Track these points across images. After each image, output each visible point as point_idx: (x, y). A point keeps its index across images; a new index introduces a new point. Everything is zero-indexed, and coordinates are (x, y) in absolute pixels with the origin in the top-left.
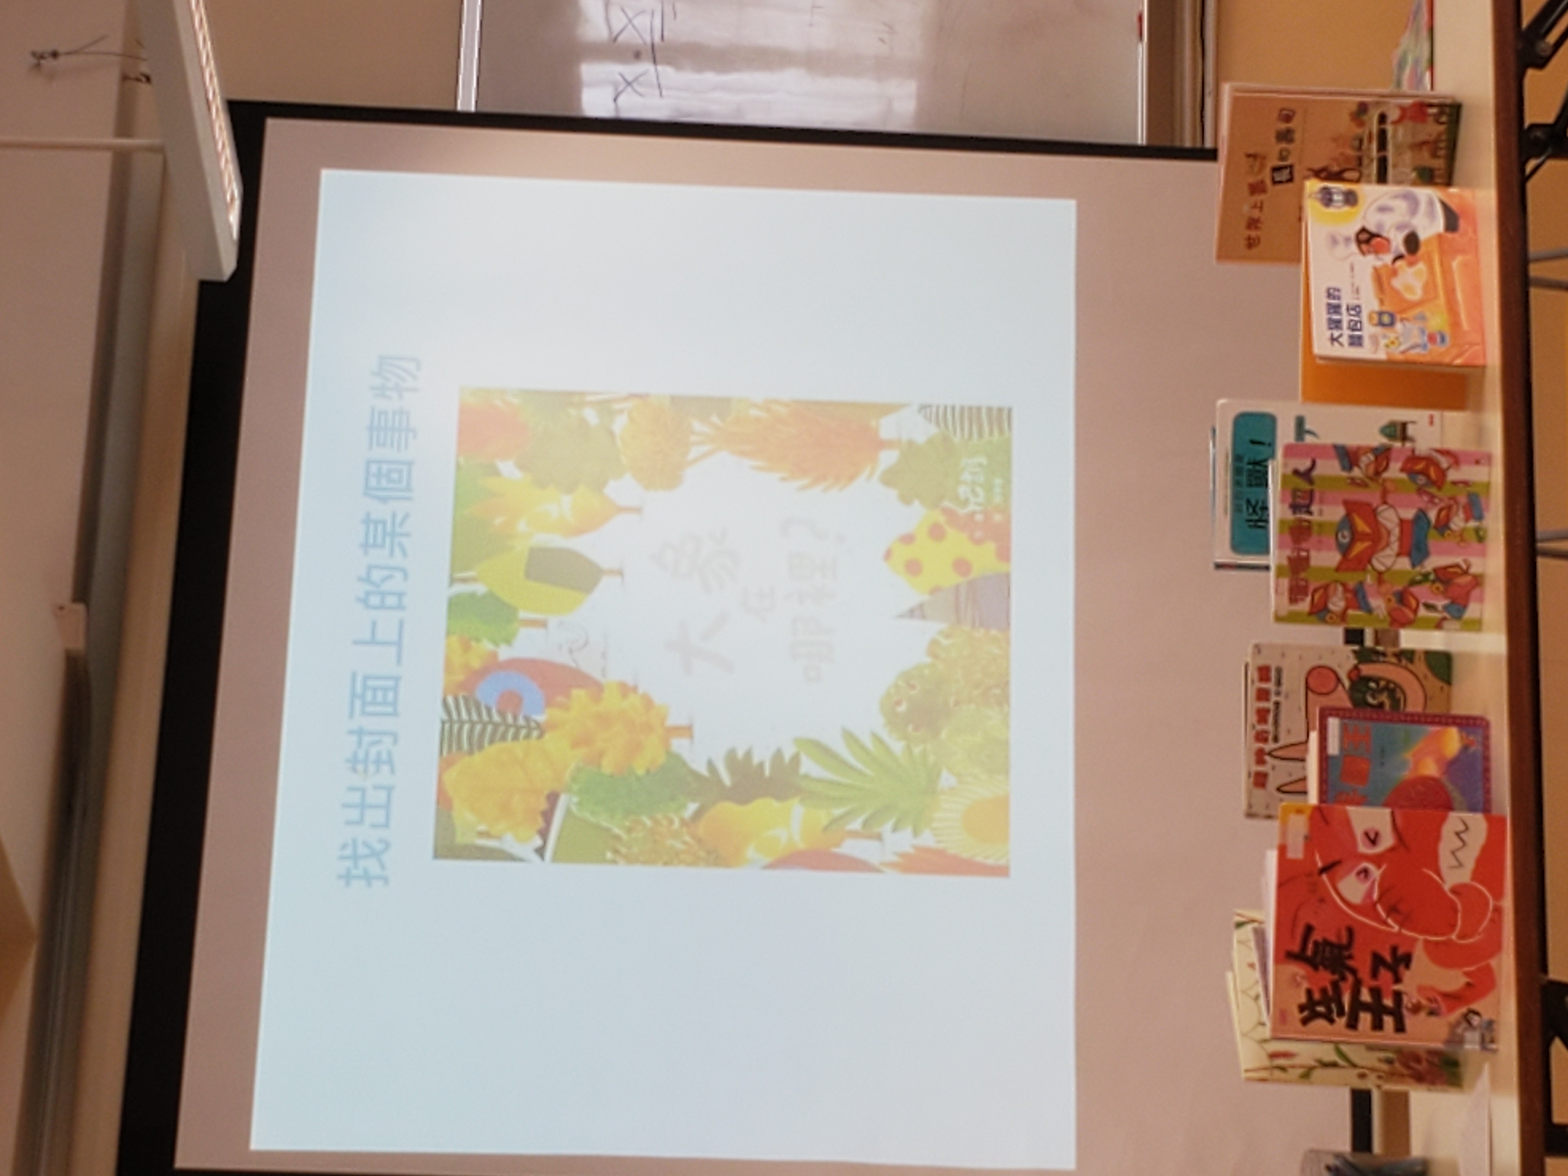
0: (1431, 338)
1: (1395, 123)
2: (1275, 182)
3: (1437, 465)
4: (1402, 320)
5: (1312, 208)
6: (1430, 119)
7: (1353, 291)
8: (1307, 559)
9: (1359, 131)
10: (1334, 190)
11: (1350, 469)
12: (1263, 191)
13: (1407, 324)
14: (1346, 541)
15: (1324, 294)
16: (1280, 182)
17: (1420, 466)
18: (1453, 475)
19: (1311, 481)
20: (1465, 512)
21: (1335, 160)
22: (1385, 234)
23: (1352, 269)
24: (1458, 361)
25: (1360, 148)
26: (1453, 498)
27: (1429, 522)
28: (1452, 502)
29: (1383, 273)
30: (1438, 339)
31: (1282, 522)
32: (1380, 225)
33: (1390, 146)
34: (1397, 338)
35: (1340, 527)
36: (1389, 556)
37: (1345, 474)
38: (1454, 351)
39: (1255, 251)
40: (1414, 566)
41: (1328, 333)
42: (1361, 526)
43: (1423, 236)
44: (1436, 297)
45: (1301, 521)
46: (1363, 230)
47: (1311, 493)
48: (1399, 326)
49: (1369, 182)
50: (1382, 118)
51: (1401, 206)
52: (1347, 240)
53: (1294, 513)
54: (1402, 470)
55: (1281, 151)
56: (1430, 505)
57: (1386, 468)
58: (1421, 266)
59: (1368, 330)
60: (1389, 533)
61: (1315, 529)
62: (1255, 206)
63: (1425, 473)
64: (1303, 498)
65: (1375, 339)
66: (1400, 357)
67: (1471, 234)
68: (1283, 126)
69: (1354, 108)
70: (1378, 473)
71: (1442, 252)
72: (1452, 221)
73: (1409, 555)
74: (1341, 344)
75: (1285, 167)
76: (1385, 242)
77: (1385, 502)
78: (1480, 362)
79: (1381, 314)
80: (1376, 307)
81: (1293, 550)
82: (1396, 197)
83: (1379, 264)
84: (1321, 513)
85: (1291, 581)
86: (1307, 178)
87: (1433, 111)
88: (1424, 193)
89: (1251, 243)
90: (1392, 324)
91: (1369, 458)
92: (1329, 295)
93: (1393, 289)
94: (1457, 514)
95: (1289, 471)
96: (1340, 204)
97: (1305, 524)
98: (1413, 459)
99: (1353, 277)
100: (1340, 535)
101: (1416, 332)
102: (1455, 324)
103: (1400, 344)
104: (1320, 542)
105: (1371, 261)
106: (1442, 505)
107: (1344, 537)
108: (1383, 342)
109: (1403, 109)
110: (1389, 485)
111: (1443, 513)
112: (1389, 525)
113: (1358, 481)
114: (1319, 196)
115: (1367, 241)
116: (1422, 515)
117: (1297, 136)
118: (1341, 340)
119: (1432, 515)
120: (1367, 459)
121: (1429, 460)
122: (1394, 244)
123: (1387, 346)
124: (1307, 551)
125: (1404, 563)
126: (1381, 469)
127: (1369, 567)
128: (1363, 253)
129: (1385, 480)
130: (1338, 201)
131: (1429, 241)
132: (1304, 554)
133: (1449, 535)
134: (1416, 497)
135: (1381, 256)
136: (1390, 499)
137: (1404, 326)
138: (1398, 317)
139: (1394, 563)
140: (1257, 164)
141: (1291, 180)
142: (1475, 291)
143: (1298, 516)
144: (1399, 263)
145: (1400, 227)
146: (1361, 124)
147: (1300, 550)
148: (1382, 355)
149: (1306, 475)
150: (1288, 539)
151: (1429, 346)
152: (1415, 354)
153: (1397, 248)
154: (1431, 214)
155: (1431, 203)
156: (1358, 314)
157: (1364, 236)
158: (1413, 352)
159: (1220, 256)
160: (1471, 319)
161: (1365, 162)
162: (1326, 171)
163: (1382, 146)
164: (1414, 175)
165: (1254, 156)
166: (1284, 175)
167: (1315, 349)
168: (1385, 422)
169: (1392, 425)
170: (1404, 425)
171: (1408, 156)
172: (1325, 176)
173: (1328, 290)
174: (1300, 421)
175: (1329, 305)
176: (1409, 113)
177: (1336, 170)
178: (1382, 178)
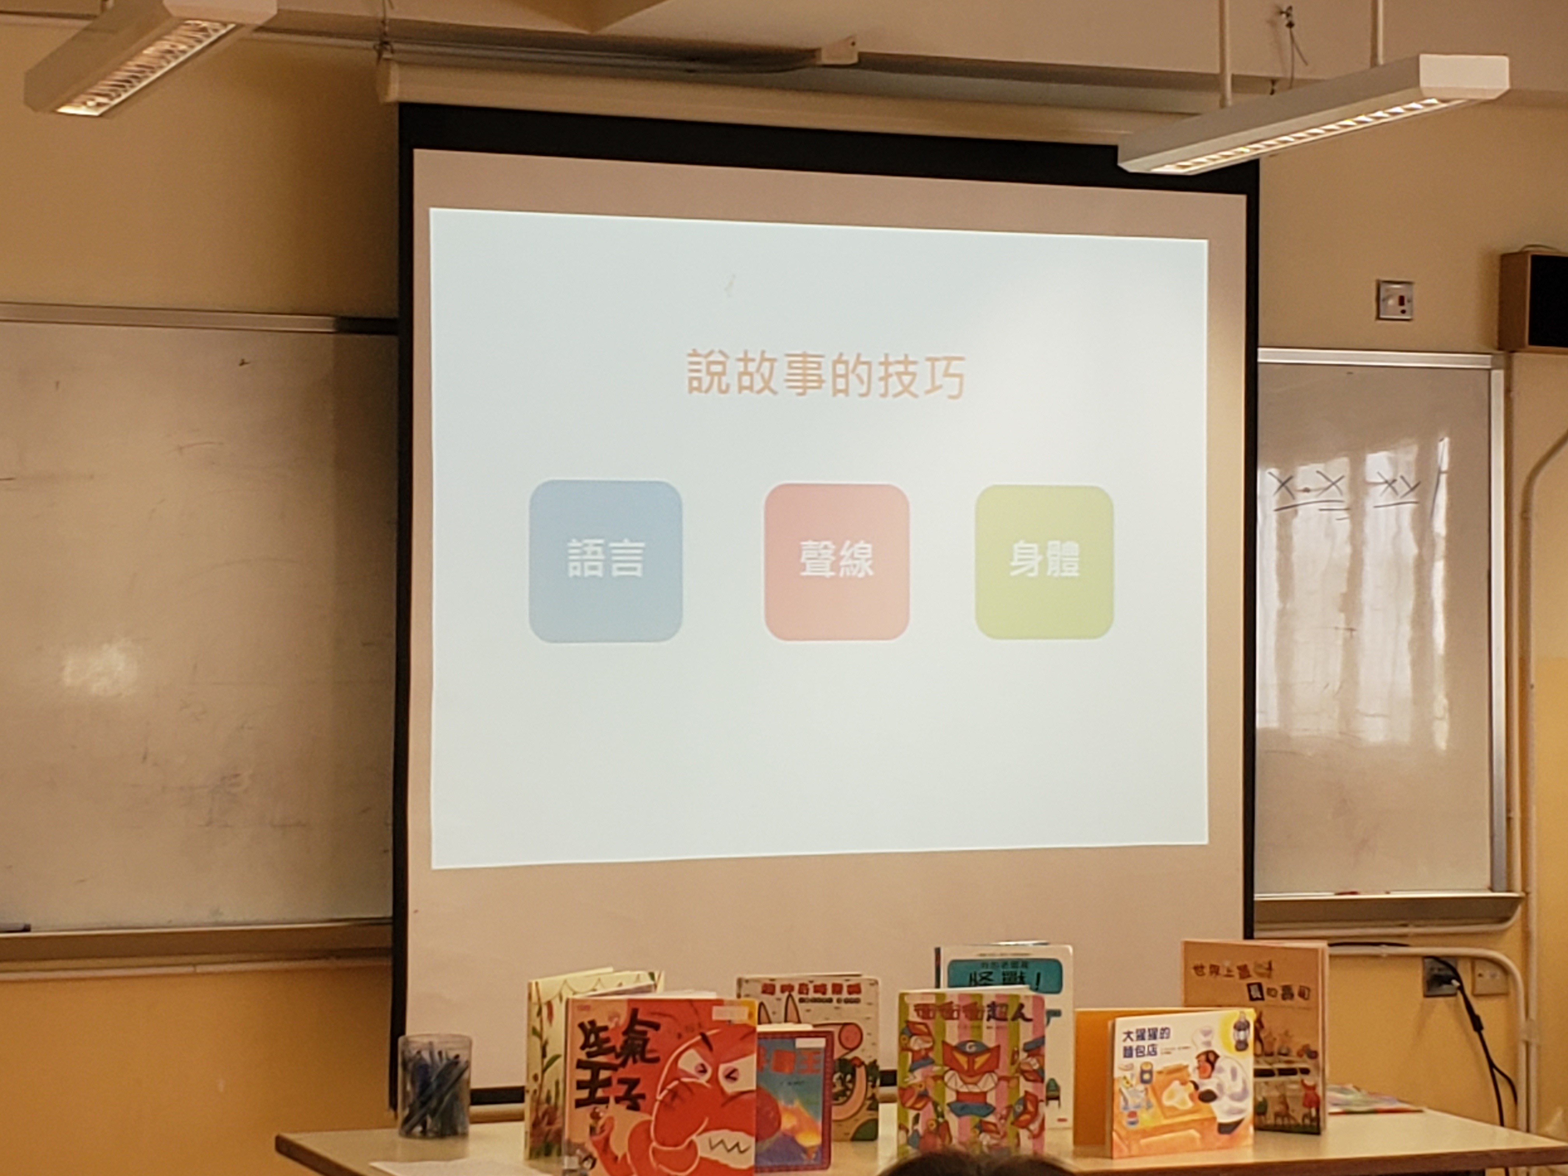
0: (1133, 1114)
1: (1302, 1082)
2: (1249, 985)
3: (1032, 1121)
4: (1146, 1089)
5: (1233, 1014)
6: (1306, 1110)
7: (1166, 1049)
8: (952, 1018)
9: (1294, 1052)
10: (1247, 1032)
11: (1025, 1050)
12: (1242, 977)
13: (1143, 1095)
14: (968, 1050)
15: (1164, 1026)
16: (1249, 991)
17: (1030, 1108)
18: (1024, 1134)
19: (1014, 1019)
21: (1270, 1034)
22: (1214, 1074)
23: (1186, 1048)
24: (1115, 1135)
25: (1280, 1054)
26: (1005, 1135)
27: (985, 1116)
28: (1002, 1133)
29: (1184, 1073)
30: (1132, 1120)
31: (980, 996)
32: (1221, 1070)
33: (1283, 1078)
34: (1132, 1086)
35: (978, 1043)
36: (956, 1084)
37: (1021, 1046)
38: (1123, 1133)
39: (1193, 972)
40: (949, 1105)
41: (1133, 1030)
42: (980, 1061)
43: (1214, 1105)
44: (1166, 1117)
45: (983, 1011)
46: (1217, 1057)
47: (1005, 1019)
48: (1141, 1087)
49: (1257, 1062)
50: (1305, 1071)
51: (1238, 1088)
53: (989, 1006)
54: (1026, 1092)
55: (1274, 989)
56: (999, 1116)
57: (1027, 1080)
58: (1190, 1104)
59: (1137, 1062)
60: (975, 1084)
61: (976, 1023)
62: (1229, 971)
63: (1025, 1111)
64: (1001, 1013)
65: (1130, 1067)
66: (1117, 1087)
67: (1218, 1144)
68: (1296, 991)
69: (1313, 1048)
70: (1023, 1072)
71: (1202, 1121)
72: (1226, 1129)
73: (958, 1100)
74: (1125, 1040)
75: (1262, 994)
76: (1207, 1074)
77: (1000, 1079)
78: (1116, 1154)
79: (1150, 1072)
80: (1156, 1068)
81: (958, 1006)
82: (1244, 1082)
84: (989, 1028)
85: (932, 1005)
86: (1256, 1010)
87: (1313, 1112)
88: (1248, 1105)
89: (1199, 969)
90: (1143, 1081)
91: (1035, 1065)
92: (1163, 1030)
93: (1169, 1083)
94: (992, 1138)
95: (1022, 1001)
96: (1237, 1038)
97: (979, 1016)
98: (1036, 1102)
99: (1179, 1048)
100: (971, 1044)
101: (1138, 1101)
102: (1146, 1133)
103: (1127, 1088)
104: (965, 1027)
105: (1192, 1063)
106: (999, 1126)
107: (970, 1047)
108: (1128, 1074)
109: (1314, 1088)
110: (1013, 1083)
111: (992, 1127)
112: (981, 1084)
113: (1016, 1057)
114: (1243, 1020)
115: (1208, 1060)
116: (991, 1110)
117: (1288, 1002)
118: (1128, 1040)
119: (991, 1119)
120: (1034, 1064)
121: (1035, 1114)
122: (1206, 1081)
123: (1125, 1078)
124: (958, 1018)
125: (951, 1097)
126: (1026, 1075)
127: (947, 1068)
128: (1198, 1057)
129: (1018, 1078)
130: (1238, 1035)
131: (1211, 1112)
132: (955, 1015)
133: (975, 1132)
134: (1005, 1104)
135: (1197, 1071)
136: (1004, 1084)
137: (1142, 1092)
138: (1148, 1086)
139: (950, 1088)
140: (1262, 971)
141: (1252, 999)
142: (1172, 1150)
143: (986, 1009)
145: (1220, 1086)
146: (1300, 1055)
147: (958, 1011)
148: (1117, 1074)
149: (1019, 1015)
150: (970, 1001)
151: (1126, 1113)
152: (1119, 1101)
153: (1203, 1084)
154: (1231, 1112)
155: (1241, 1111)
156: (1150, 1054)
157: (1212, 1058)
158: (1122, 1098)
159: (1187, 944)
160: (1148, 1146)
161: (1270, 1059)
162: (1262, 1026)
163: (1283, 1072)
164: (1260, 1099)
165: (1270, 968)
166: (1256, 994)
167: (1119, 1021)
168: (1060, 1082)
169: (1057, 1088)
170: (1057, 1098)
171: (1276, 1093)
172: (1258, 1025)
173: (1167, 1028)
174: (1057, 1013)
175: (1156, 1030)
176: (1310, 1092)
177: (1262, 1035)
178: (1258, 1073)
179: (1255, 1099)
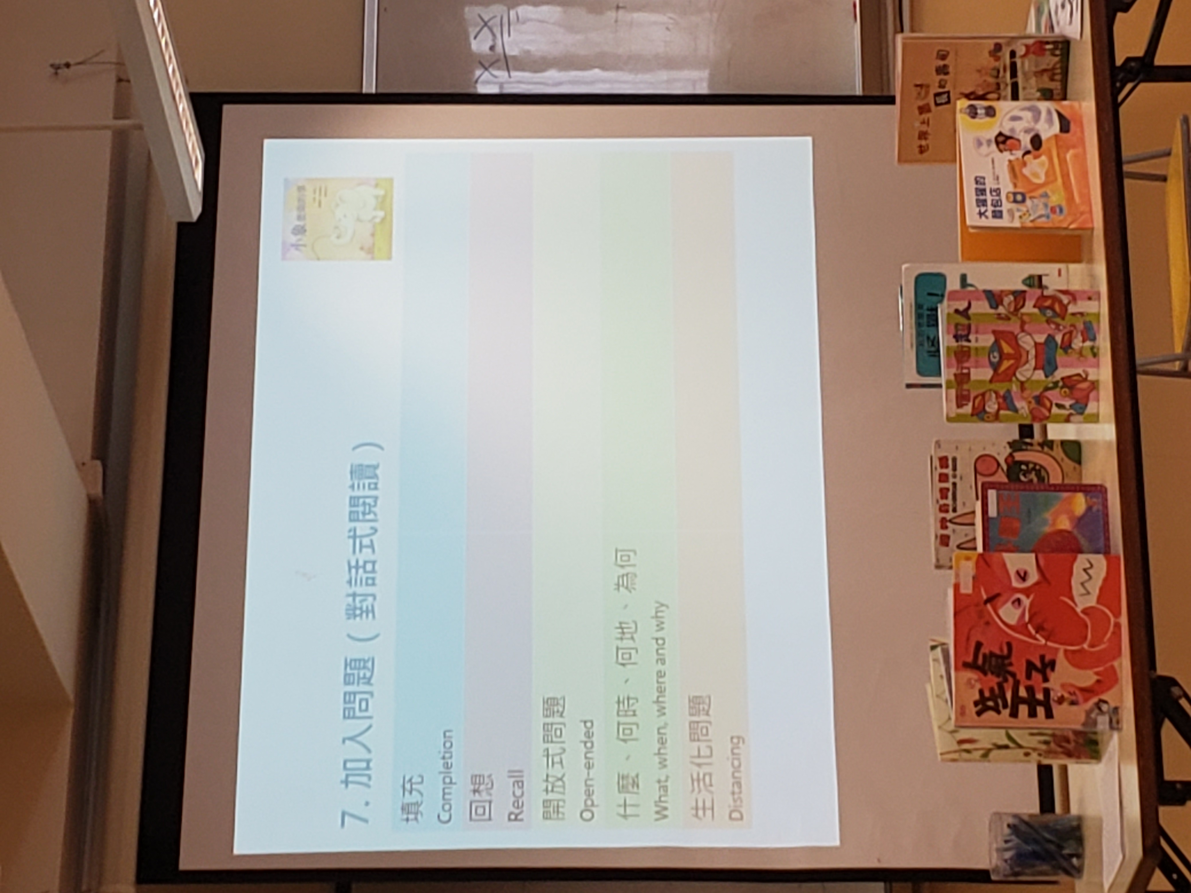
0: (1053, 210)
1: (1022, 57)
2: (937, 104)
3: (1060, 302)
4: (1031, 198)
5: (962, 120)
6: (1048, 53)
7: (994, 179)
8: (968, 374)
9: (997, 64)
10: (978, 107)
11: (996, 308)
12: (929, 111)
13: (1035, 201)
14: (996, 360)
15: (973, 182)
16: (941, 104)
17: (1048, 303)
18: (1072, 309)
19: (968, 318)
20: (1082, 335)
21: (978, 86)
22: (1016, 136)
23: (993, 162)
24: (1072, 226)
25: (997, 76)
26: (1073, 325)
27: (1056, 344)
28: (1072, 328)
29: (1016, 164)
30: (1058, 210)
31: (948, 349)
32: (1012, 130)
33: (1019, 74)
34: (1028, 211)
35: (991, 350)
36: (1027, 370)
37: (992, 311)
38: (1070, 219)
39: (925, 155)
40: (1046, 376)
41: (977, 210)
42: (1007, 349)
43: (1044, 137)
44: (1056, 180)
45: (963, 347)
46: (1000, 134)
47: (969, 327)
48: (1028, 202)
49: (1005, 98)
50: (1013, 54)
51: (1028, 115)
52: (989, 142)
53: (957, 341)
54: (1035, 306)
55: (940, 82)
56: (1056, 331)
57: (1023, 306)
58: (1043, 158)
59: (1006, 206)
60: (1028, 352)
61: (973, 352)
62: (923, 123)
63: (1051, 308)
64: (963, 330)
65: (1011, 212)
66: (1030, 225)
67: (1079, 134)
68: (941, 63)
69: (992, 47)
70: (1017, 310)
71: (1058, 147)
72: (1065, 126)
73: (1042, 368)
74: (987, 217)
75: (944, 93)
76: (1016, 142)
77: (1023, 330)
78: (1089, 225)
79: (1015, 194)
80: (1011, 189)
81: (957, 369)
82: (1023, 109)
83: (1012, 158)
84: (977, 340)
85: (957, 391)
86: (959, 99)
87: (1050, 46)
88: (1044, 106)
89: (922, 150)
90: (1023, 201)
91: (1010, 299)
92: (977, 182)
93: (1024, 176)
94: (1076, 337)
95: (952, 311)
96: (983, 116)
97: (965, 349)
98: (1043, 297)
99: (993, 168)
100: (991, 356)
101: (1041, 206)
102: (1070, 199)
103: (1030, 215)
104: (976, 362)
105: (1007, 156)
106: (1065, 331)
107: (994, 357)
108: (1017, 214)
109: (1027, 47)
110: (1025, 318)
111: (1067, 337)
112: (1028, 348)
113: (1003, 316)
114: (968, 111)
115: (1004, 142)
116: (1051, 338)
117: (951, 69)
118: (987, 214)
119: (1059, 338)
120: (1008, 299)
121: (1054, 299)
122: (1023, 143)
123: (1021, 217)
124: (968, 368)
125: (1040, 375)
126: (1019, 306)
127: (1014, 379)
128: (1001, 151)
129: (1022, 314)
130: (981, 114)
131: (1049, 139)
132: (965, 371)
133: (1071, 353)
134: (1045, 325)
135: (1014, 152)
136: (1026, 327)
137: (1033, 202)
138: (1028, 196)
139: (1032, 376)
140: (923, 92)
141: (948, 102)
142: (1084, 175)
143: (960, 343)
144: (1027, 157)
145: (1027, 131)
146: (997, 59)
147: (962, 368)
148: (1017, 224)
149: (964, 314)
150: (954, 361)
151: (1052, 216)
152: (1042, 222)
153: (1025, 147)
154: (1050, 121)
155: (1049, 112)
156: (999, 195)
157: (1001, 139)
158: (1039, 220)
159: (900, 160)
160: (1081, 195)
161: (1002, 86)
162: (972, 93)
163: (1014, 74)
164: (1038, 94)
165: (920, 86)
166: (943, 99)
167: (968, 222)
168: (1025, 275)
169: (1031, 277)
170: (1040, 277)
171: (1033, 81)
172: (972, 97)
173: (976, 178)
174: (964, 278)
175: (977, 189)
176: (1032, 49)
177: (981, 93)
178: (1015, 97)
179: (1039, 99)
